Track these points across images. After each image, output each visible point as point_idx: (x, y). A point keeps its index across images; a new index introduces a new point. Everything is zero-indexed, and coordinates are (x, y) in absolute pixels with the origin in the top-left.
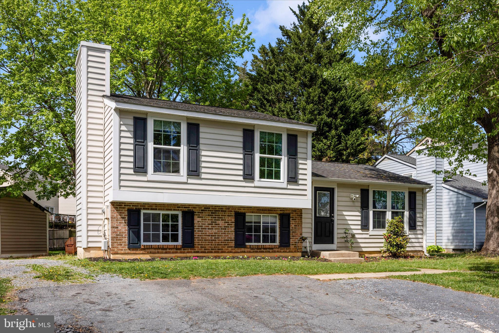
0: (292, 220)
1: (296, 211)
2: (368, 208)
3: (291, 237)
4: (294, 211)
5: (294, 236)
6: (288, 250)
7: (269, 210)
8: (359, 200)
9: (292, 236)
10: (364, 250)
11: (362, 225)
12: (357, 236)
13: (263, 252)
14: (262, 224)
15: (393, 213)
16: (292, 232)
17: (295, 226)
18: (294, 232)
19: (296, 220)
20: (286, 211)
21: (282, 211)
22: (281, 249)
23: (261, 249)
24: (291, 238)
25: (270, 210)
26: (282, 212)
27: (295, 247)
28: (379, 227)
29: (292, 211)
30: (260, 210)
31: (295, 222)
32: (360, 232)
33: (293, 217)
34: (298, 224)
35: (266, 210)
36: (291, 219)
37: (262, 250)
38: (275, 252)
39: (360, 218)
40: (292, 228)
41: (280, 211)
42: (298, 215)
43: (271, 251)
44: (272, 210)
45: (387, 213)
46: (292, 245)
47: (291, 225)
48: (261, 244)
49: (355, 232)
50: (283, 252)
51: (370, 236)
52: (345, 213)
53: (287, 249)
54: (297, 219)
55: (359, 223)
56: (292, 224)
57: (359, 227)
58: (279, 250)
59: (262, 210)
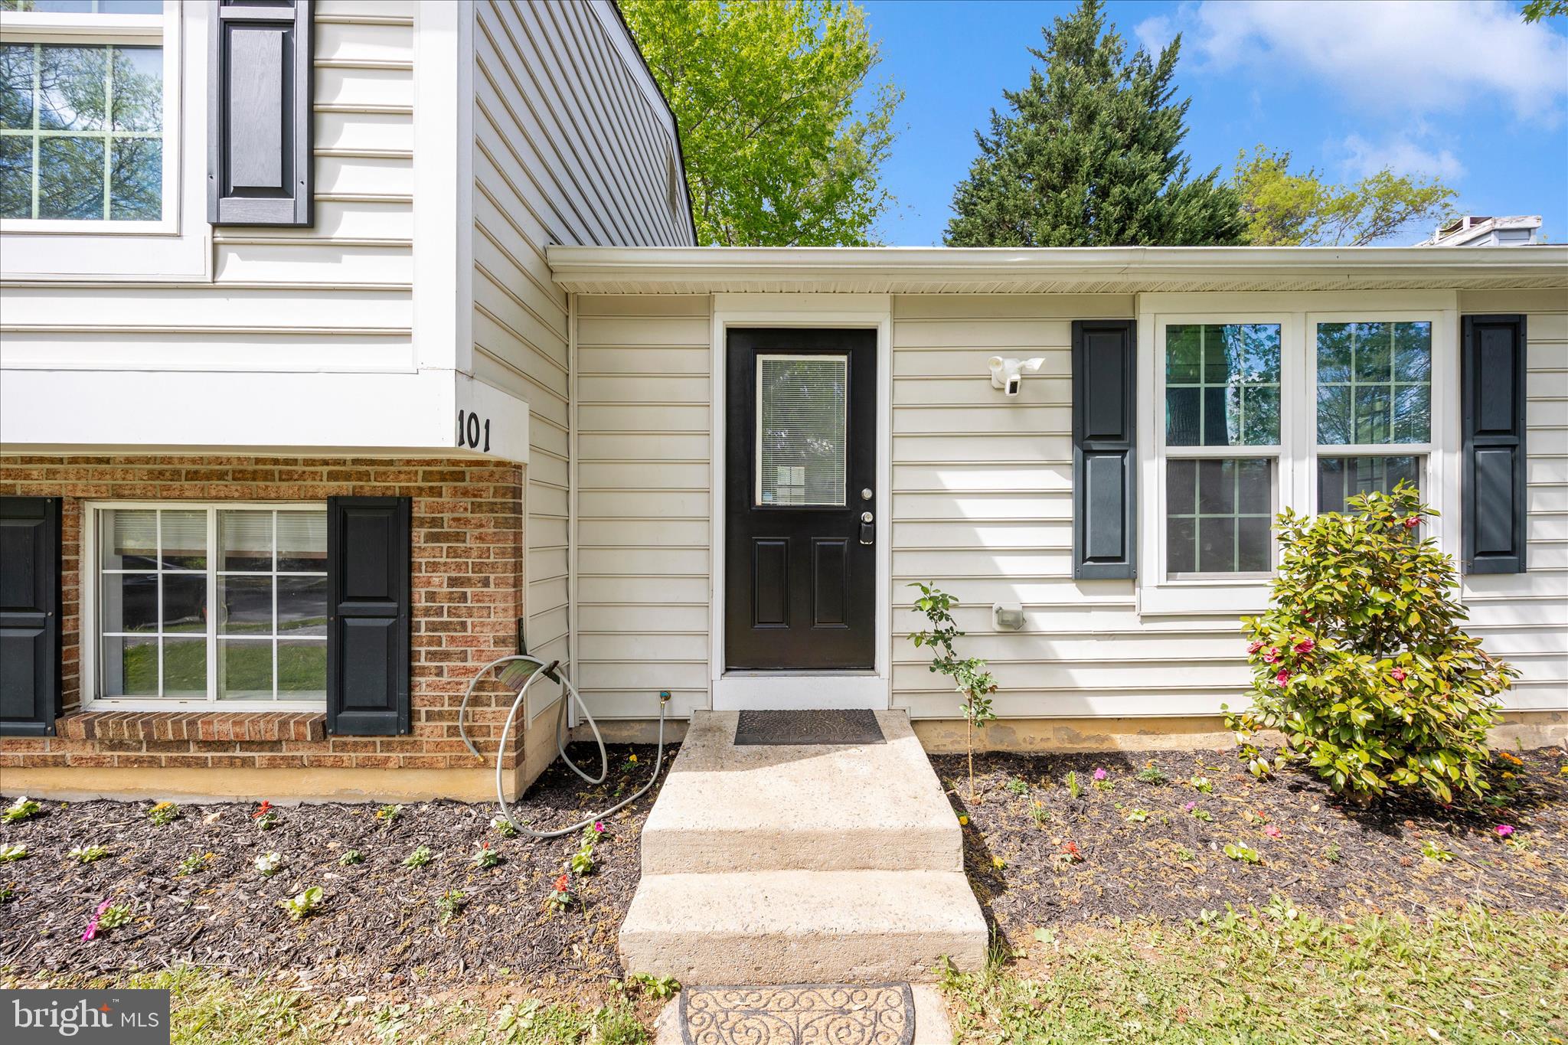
0: (432, 538)
1: (459, 476)
2: (1133, 444)
3: (423, 662)
4: (443, 477)
5: (446, 656)
6: (396, 756)
7: (240, 475)
8: (1063, 391)
9: (432, 656)
10: (1103, 707)
11: (1081, 554)
12: (1042, 622)
13: (201, 764)
14: (212, 574)
15: (1328, 467)
16: (432, 627)
17: (453, 582)
18: (445, 627)
19: (459, 537)
20: (379, 476)
21: (347, 477)
22: (343, 747)
23: (181, 744)
24: (423, 672)
25: (254, 476)
26: (345, 488)
27: (453, 731)
28: (1217, 562)
29: (427, 477)
30: (176, 475)
31: (452, 553)
32: (1071, 593)
33: (435, 522)
34: (478, 568)
35: (221, 476)
36: (419, 534)
37: (193, 752)
38: (292, 763)
39: (1066, 509)
40: (431, 596)
41: (333, 476)
42: (477, 507)
43: (260, 756)
44: (268, 476)
45: (1284, 468)
46: (430, 716)
47: (420, 575)
48: (208, 702)
49: (1029, 594)
50: (361, 766)
51: (1146, 618)
52: (951, 480)
53: (387, 747)
54: (471, 532)
55: (1065, 537)
56: (434, 567)
57: (1065, 565)
58: (328, 753)
59: (193, 476)
